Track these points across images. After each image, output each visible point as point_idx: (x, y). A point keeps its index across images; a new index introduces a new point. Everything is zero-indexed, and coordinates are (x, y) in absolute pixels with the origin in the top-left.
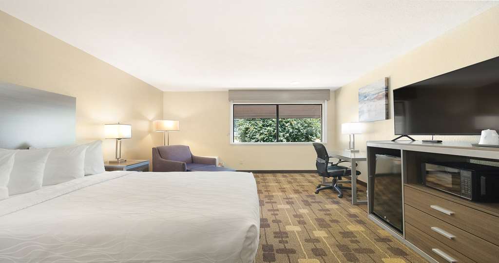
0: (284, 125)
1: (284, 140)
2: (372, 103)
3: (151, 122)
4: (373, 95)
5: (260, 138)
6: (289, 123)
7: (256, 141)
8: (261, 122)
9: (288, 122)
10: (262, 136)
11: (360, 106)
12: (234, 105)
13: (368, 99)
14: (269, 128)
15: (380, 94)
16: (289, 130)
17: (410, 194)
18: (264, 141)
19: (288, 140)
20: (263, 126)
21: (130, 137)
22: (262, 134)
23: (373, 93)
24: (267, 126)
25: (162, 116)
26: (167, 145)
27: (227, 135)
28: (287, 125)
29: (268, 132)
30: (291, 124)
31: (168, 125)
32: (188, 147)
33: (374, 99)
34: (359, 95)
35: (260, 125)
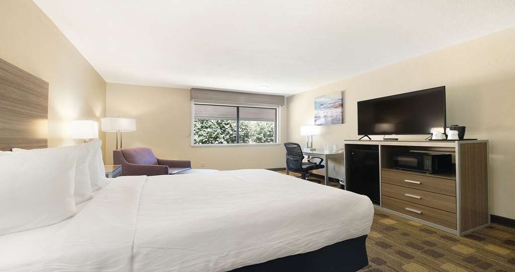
0: (224, 127)
1: (224, 142)
2: (327, 110)
3: (99, 119)
4: (330, 104)
5: (198, 140)
6: (229, 126)
7: (219, 143)
8: (200, 123)
9: (228, 124)
10: (201, 138)
11: (316, 112)
12: (195, 104)
13: (324, 107)
14: (209, 130)
15: (337, 103)
16: (229, 132)
17: (385, 175)
18: (203, 143)
19: (228, 142)
20: (202, 127)
21: (97, 137)
22: (200, 136)
23: (329, 102)
24: (206, 128)
25: (105, 113)
27: (188, 137)
28: (226, 127)
29: (207, 133)
30: (231, 126)
32: (151, 150)
33: (330, 107)
34: (315, 103)
35: (199, 127)
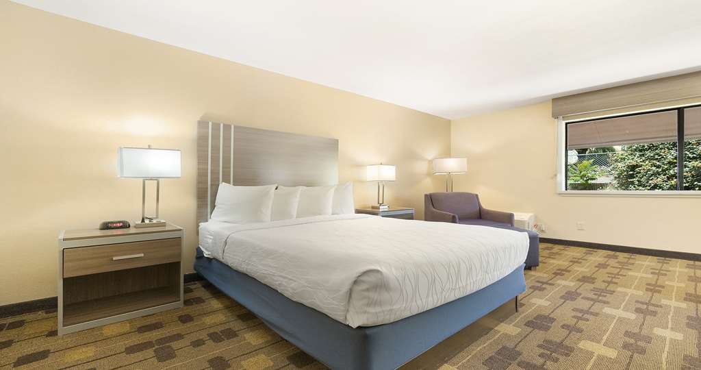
3: (431, 162)
12: (566, 124)
21: (394, 179)
25: (448, 153)
26: (450, 191)
27: (552, 178)
31: (452, 165)
32: (477, 195)
